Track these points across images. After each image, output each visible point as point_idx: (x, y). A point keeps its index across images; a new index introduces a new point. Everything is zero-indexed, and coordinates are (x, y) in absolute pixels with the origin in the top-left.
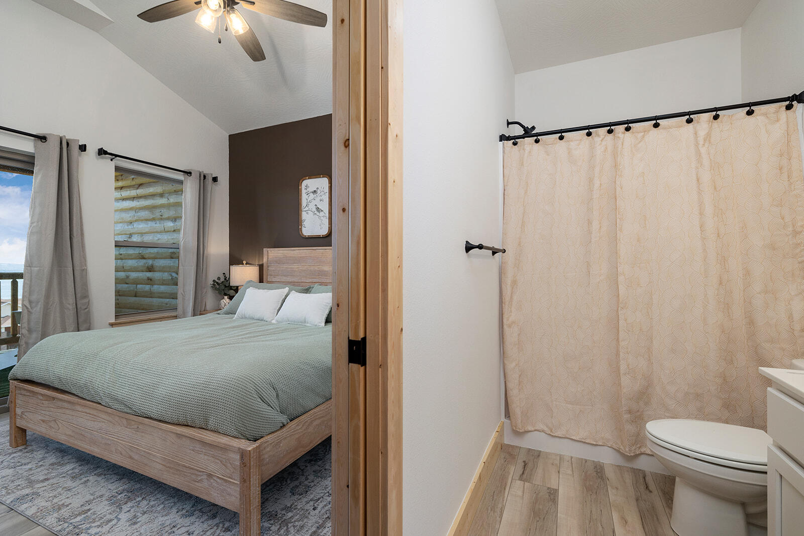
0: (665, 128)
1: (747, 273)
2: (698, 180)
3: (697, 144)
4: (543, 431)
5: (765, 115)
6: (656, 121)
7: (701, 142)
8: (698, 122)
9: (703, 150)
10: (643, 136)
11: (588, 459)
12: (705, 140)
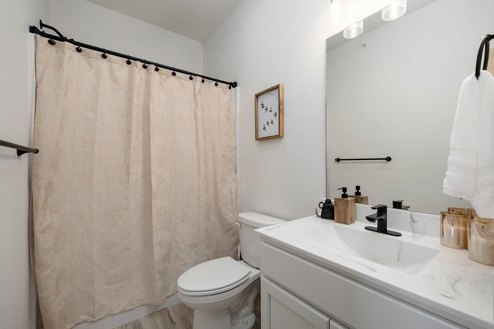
0: (179, 78)
1: (215, 171)
2: (195, 115)
3: (195, 94)
4: (85, 321)
5: (222, 88)
6: (174, 71)
7: (197, 93)
8: (196, 81)
9: (198, 98)
10: (166, 79)
11: (127, 322)
12: (199, 92)
